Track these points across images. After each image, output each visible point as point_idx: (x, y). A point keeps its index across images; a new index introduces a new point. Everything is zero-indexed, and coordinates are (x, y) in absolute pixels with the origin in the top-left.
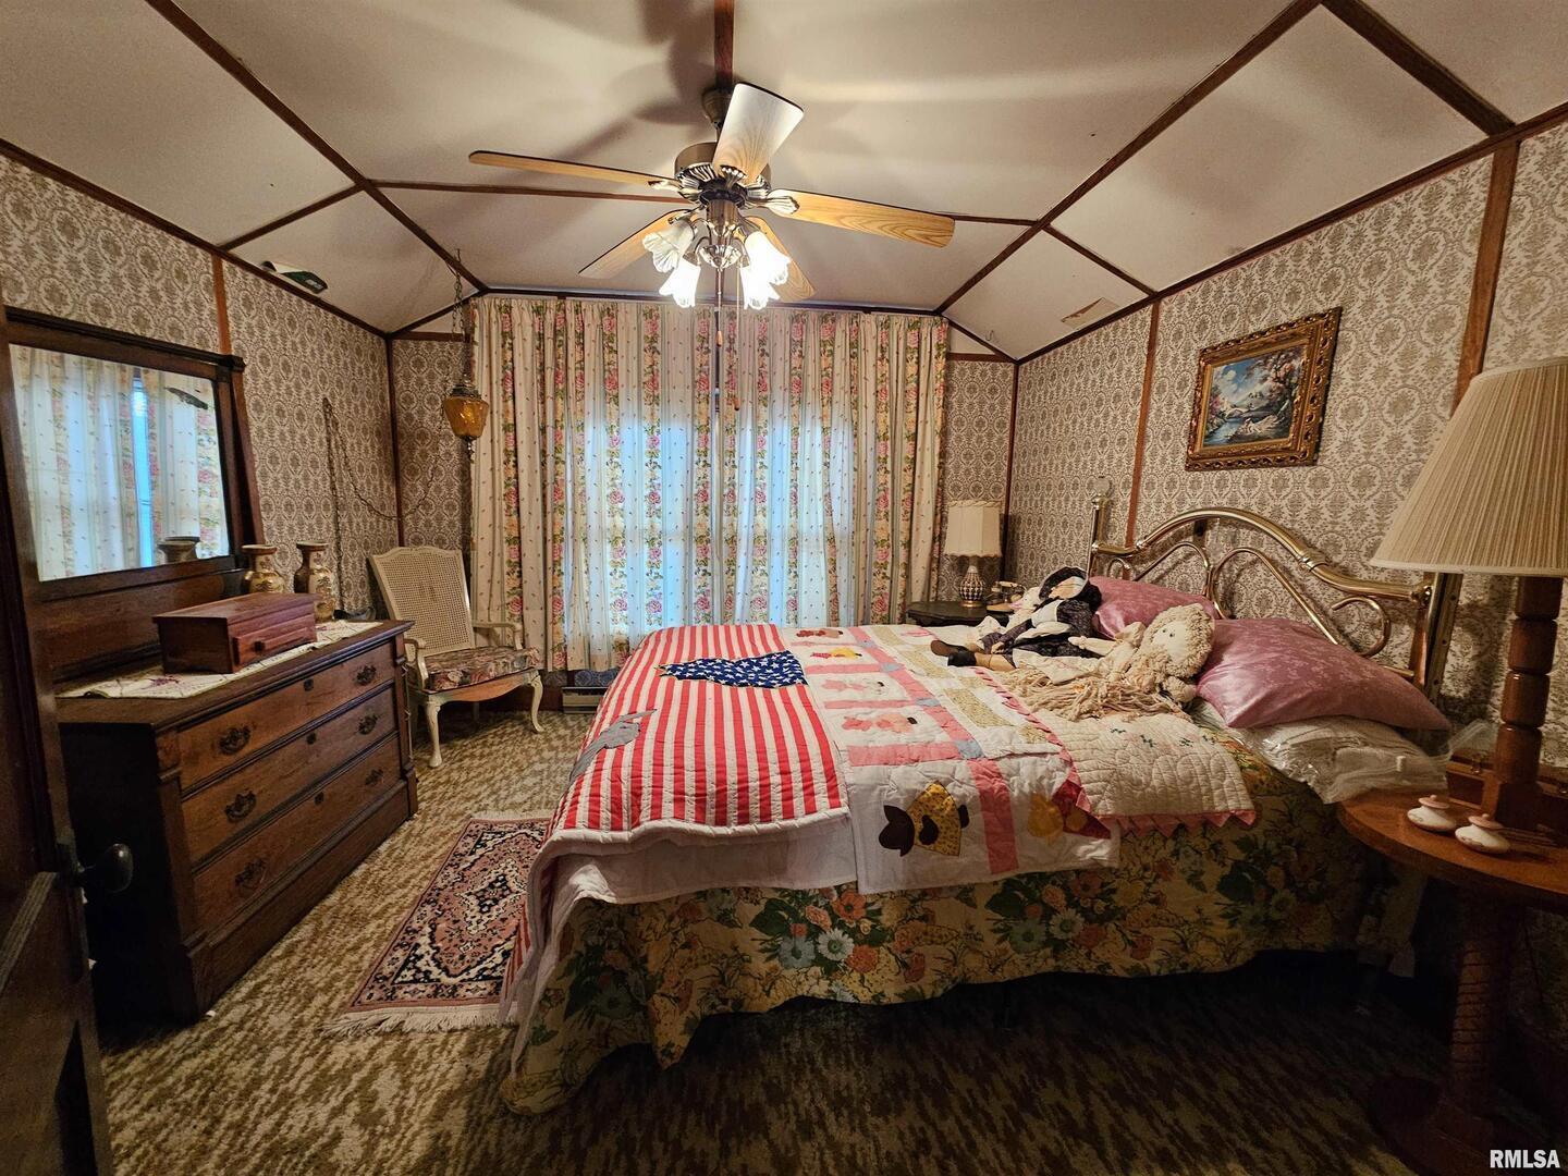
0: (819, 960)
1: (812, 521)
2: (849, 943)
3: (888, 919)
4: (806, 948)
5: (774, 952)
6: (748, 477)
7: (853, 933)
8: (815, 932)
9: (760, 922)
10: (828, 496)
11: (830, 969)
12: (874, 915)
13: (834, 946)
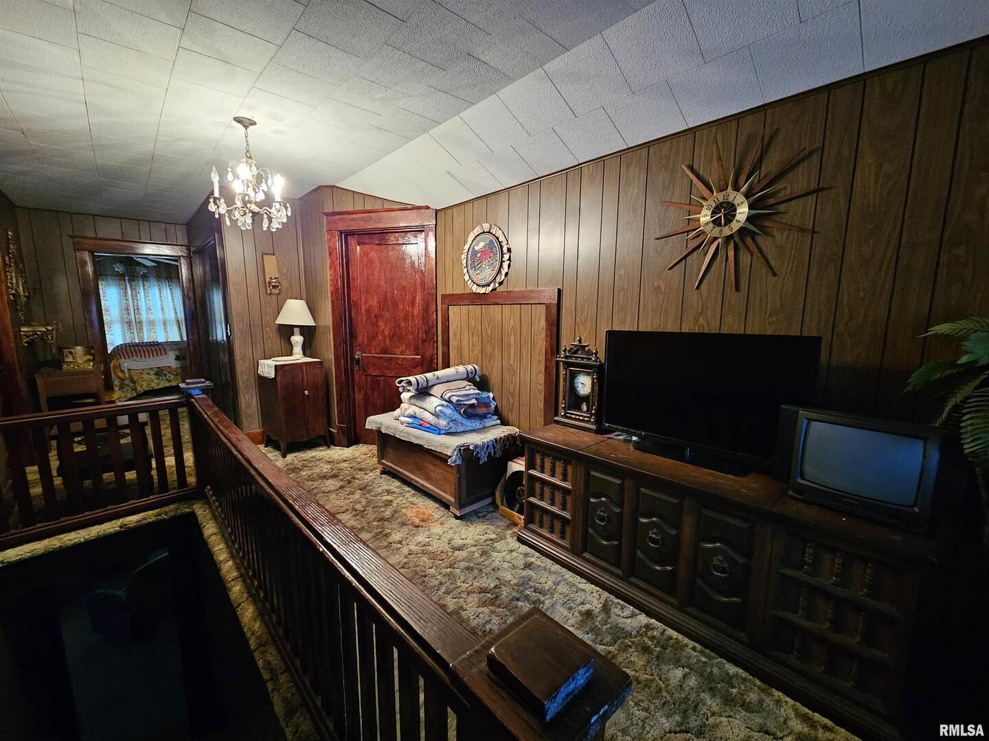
0: (167, 380)
1: (171, 315)
2: (172, 376)
3: (178, 372)
4: (165, 378)
5: (158, 379)
6: (144, 303)
7: (173, 374)
8: (165, 375)
9: (155, 374)
10: (175, 309)
11: (169, 381)
12: (176, 371)
13: (169, 377)
